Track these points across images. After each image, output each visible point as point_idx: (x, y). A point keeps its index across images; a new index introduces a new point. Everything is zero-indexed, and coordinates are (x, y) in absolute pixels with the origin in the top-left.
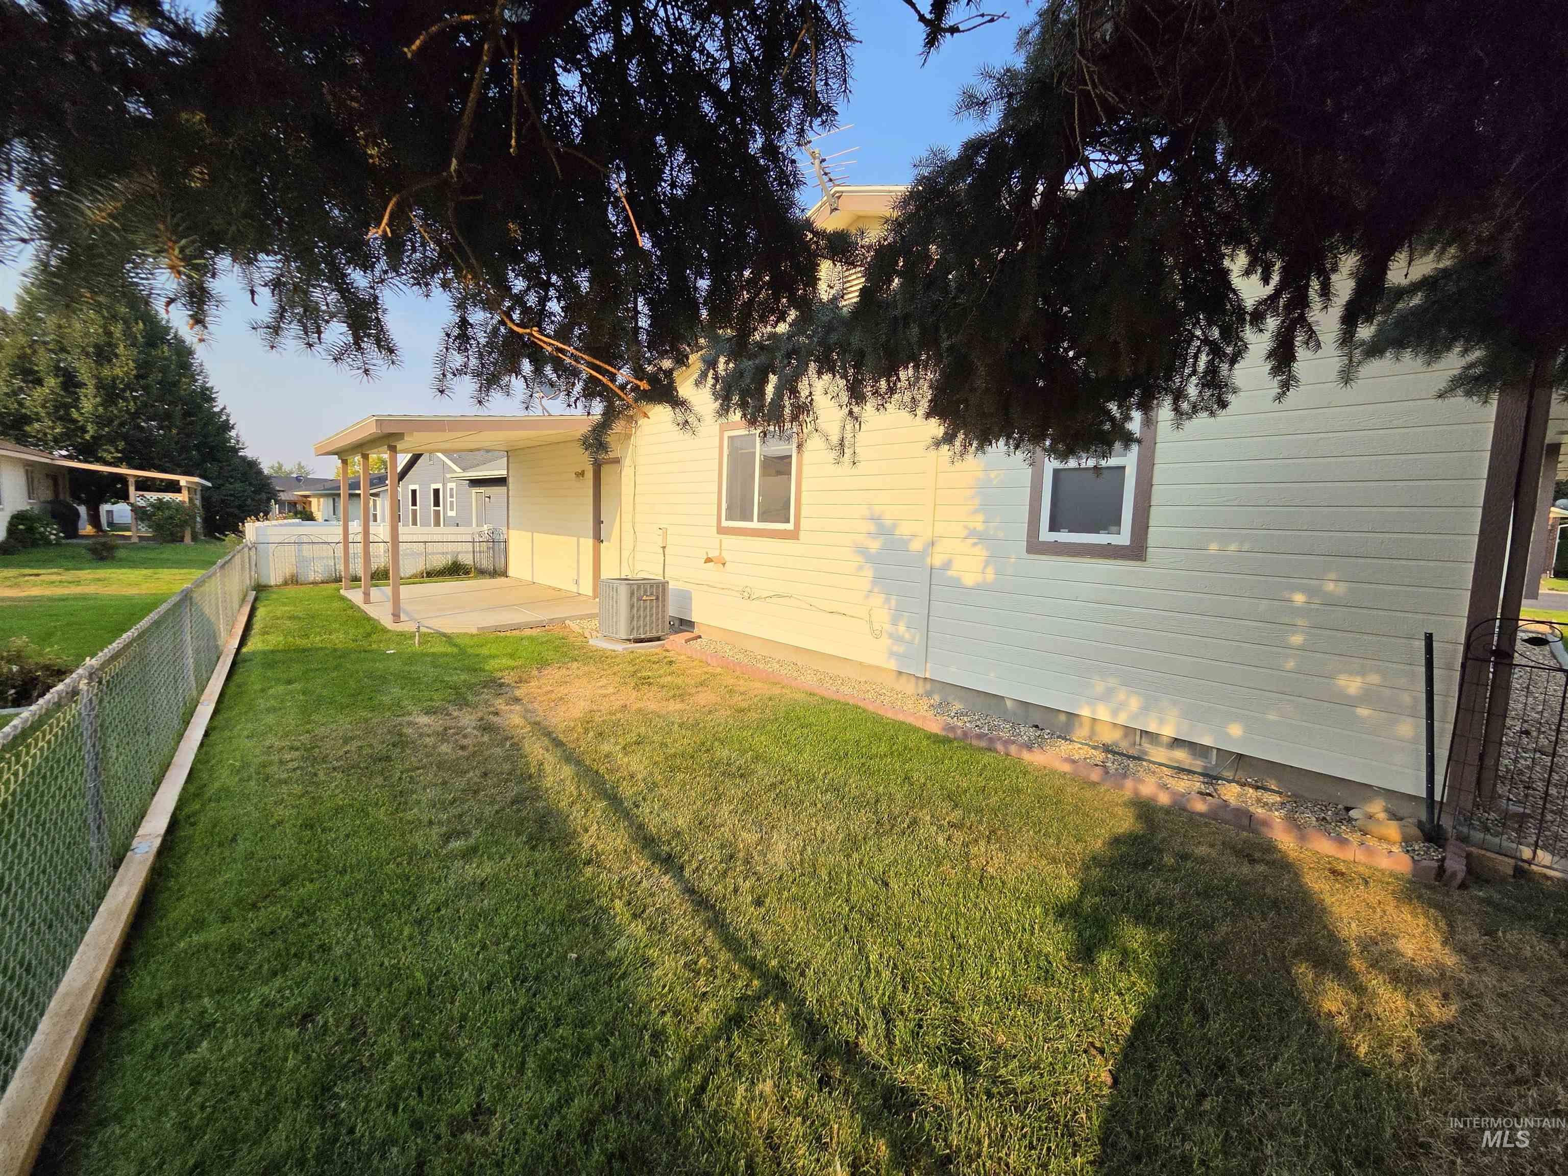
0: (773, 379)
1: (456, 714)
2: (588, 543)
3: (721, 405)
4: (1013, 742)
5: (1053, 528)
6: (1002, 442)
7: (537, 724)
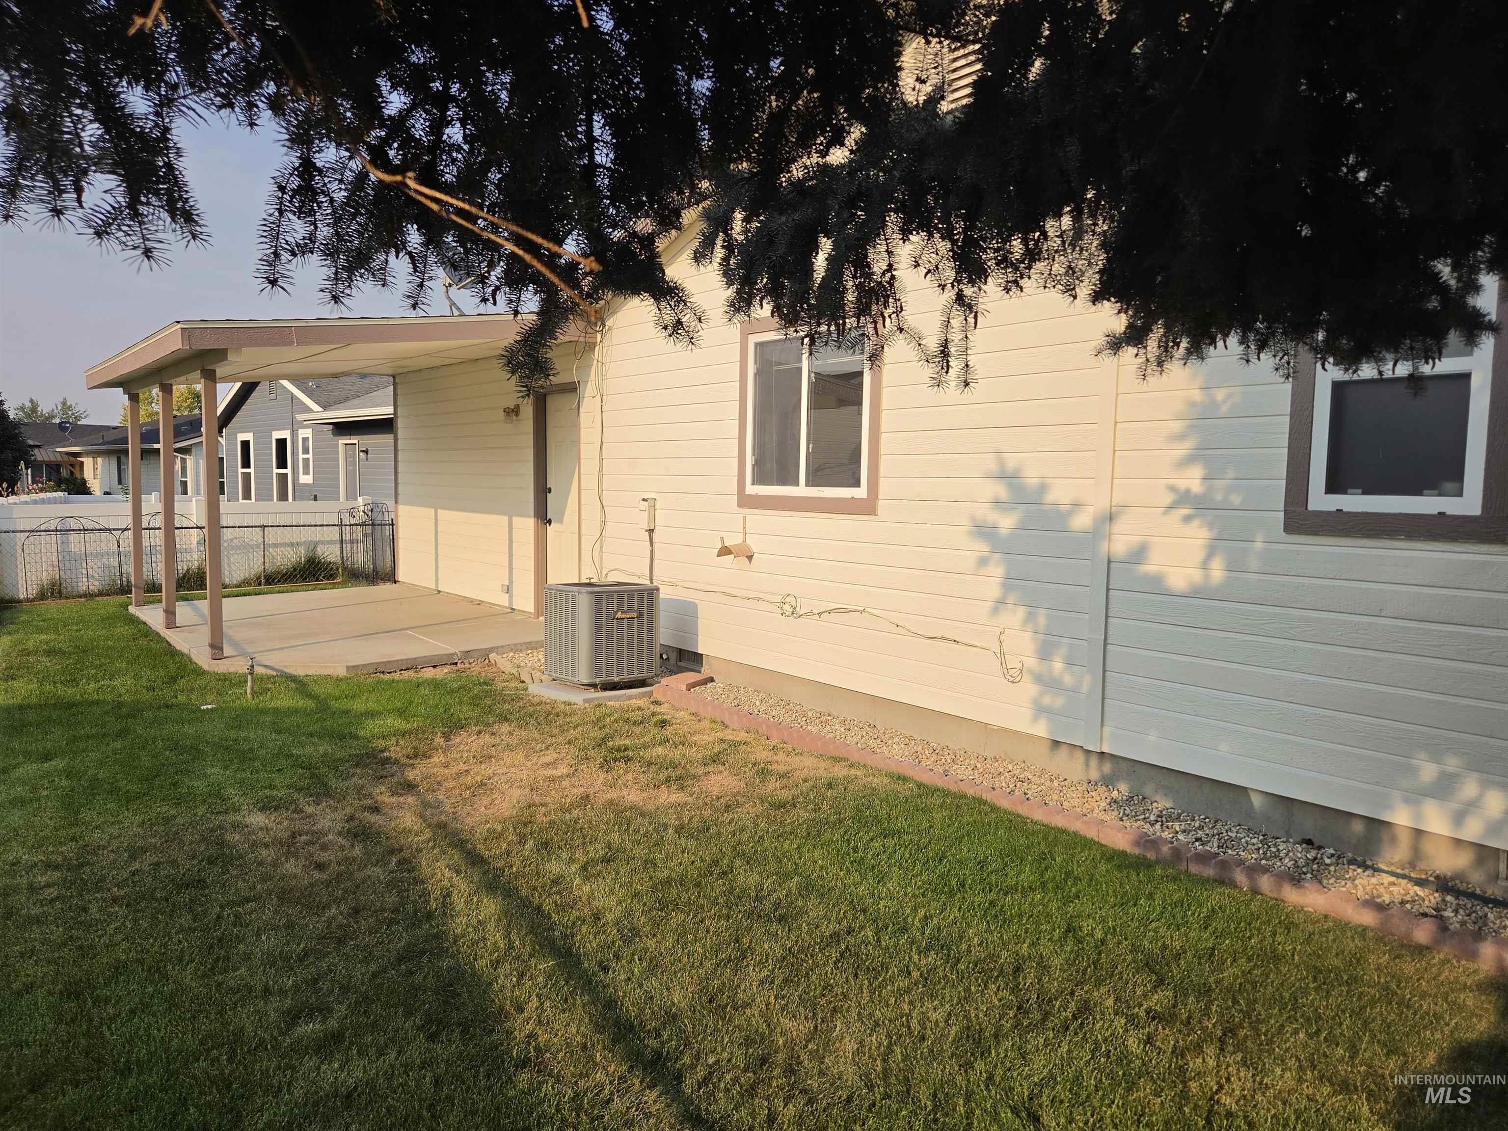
0: (826, 245)
1: (310, 810)
2: (527, 524)
3: (738, 292)
4: (1266, 870)
5: (1334, 486)
6: (1233, 340)
7: (442, 826)
